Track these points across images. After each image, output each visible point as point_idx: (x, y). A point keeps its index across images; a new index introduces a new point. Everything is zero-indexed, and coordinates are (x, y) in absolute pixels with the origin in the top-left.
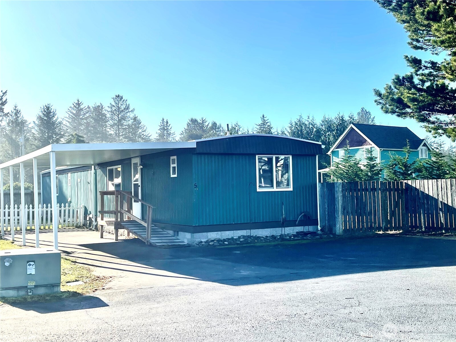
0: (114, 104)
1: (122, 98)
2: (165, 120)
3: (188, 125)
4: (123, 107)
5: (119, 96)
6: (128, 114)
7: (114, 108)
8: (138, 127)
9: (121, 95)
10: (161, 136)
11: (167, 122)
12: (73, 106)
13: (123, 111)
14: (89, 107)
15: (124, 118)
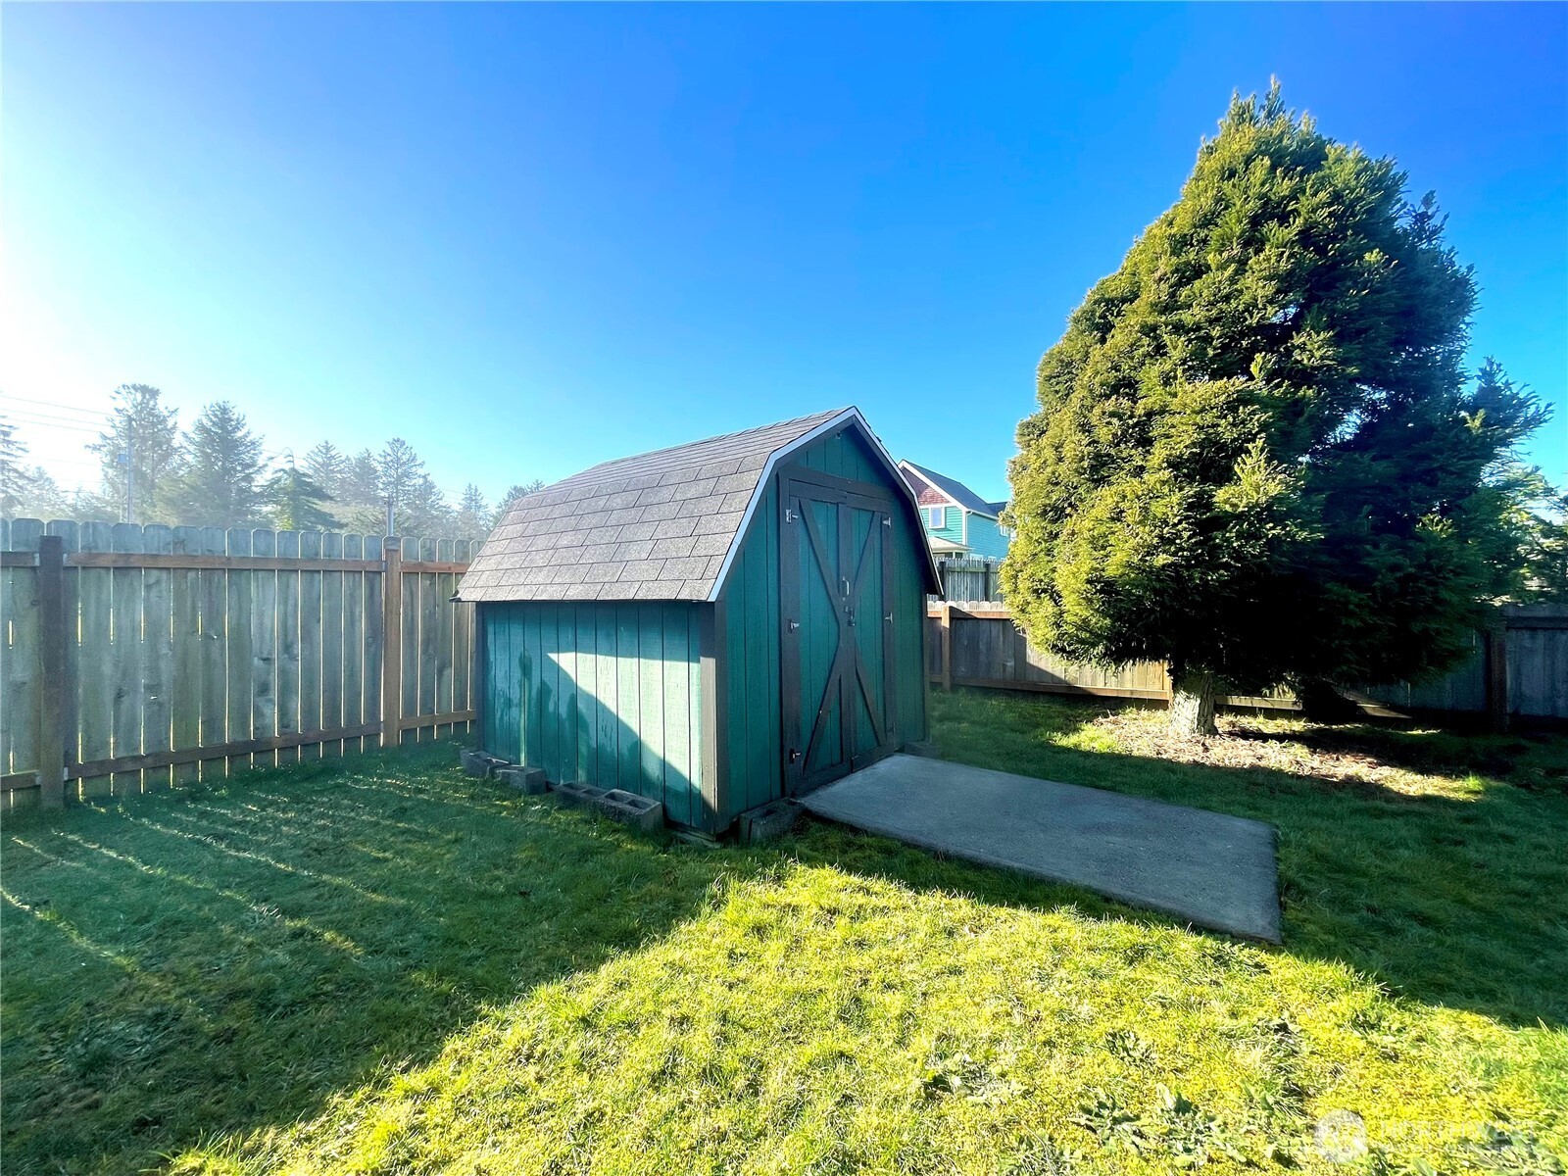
0: (389, 451)
1: (404, 443)
2: (473, 487)
3: (510, 495)
4: (405, 458)
5: (398, 440)
6: (414, 469)
7: (389, 458)
8: (431, 493)
9: (402, 439)
10: (468, 508)
11: (476, 490)
12: (316, 450)
13: (404, 463)
14: (348, 459)
15: (407, 474)
